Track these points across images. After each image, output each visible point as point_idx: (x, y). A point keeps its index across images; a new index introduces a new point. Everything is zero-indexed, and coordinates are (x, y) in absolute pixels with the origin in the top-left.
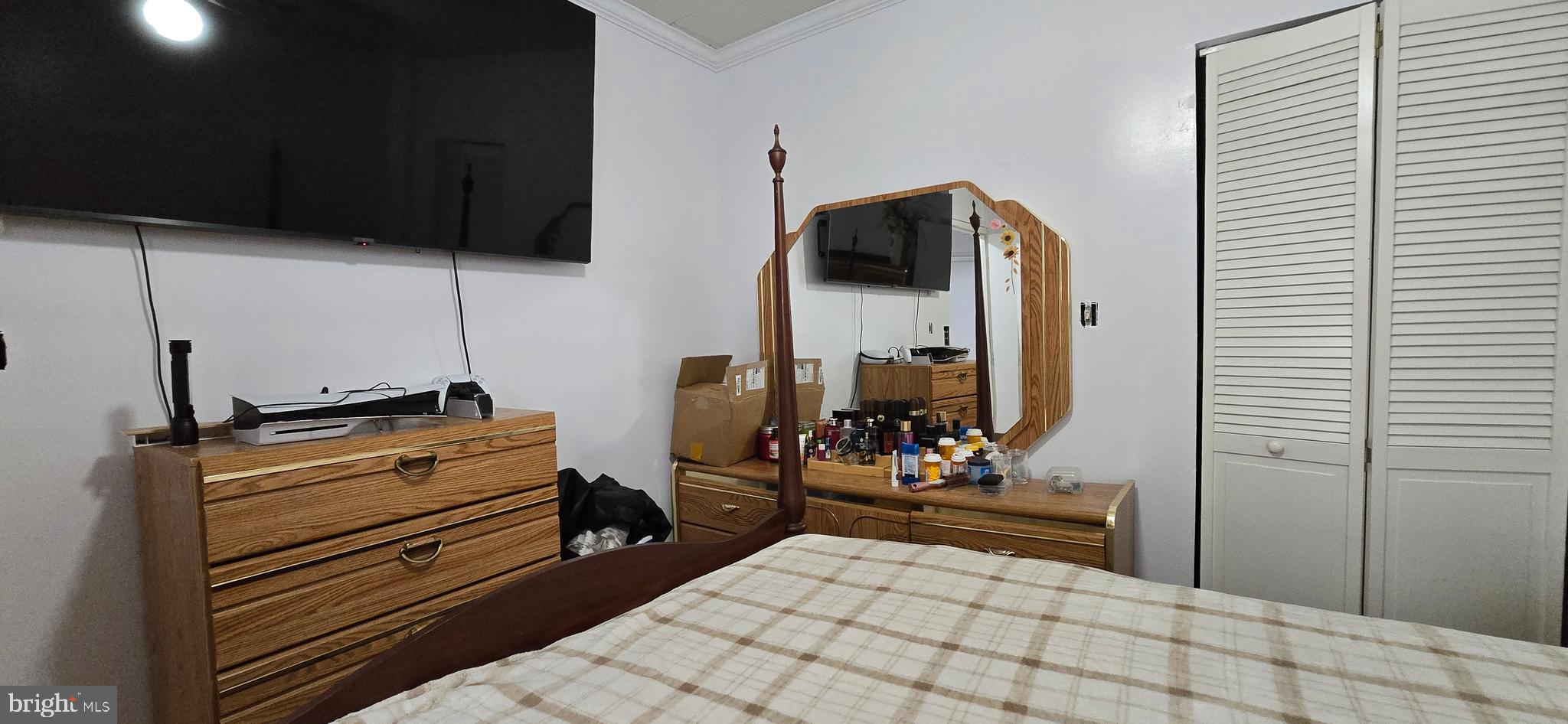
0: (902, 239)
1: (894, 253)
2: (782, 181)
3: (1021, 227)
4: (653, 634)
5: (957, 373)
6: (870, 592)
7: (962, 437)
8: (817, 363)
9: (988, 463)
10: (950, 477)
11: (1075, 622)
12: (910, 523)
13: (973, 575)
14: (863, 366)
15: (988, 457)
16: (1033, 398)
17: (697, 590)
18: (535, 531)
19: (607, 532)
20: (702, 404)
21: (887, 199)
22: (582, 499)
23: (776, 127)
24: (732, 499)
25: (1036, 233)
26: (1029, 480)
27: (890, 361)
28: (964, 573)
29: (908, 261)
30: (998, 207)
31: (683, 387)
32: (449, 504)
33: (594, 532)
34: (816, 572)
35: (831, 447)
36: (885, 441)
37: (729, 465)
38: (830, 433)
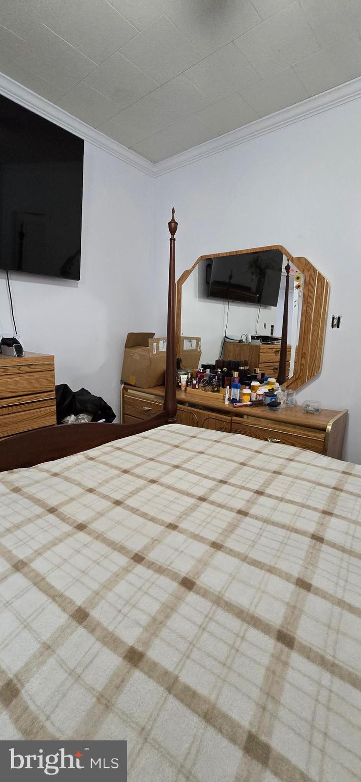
0: (257, 278)
1: (253, 286)
2: (174, 240)
3: (306, 271)
4: (84, 465)
5: (274, 350)
6: (195, 453)
7: (265, 382)
8: (198, 340)
9: (276, 396)
10: (254, 401)
11: (289, 476)
12: (231, 422)
13: (247, 449)
14: (226, 343)
15: (275, 393)
16: (301, 364)
17: (112, 446)
18: (43, 413)
19: (81, 416)
20: (137, 357)
21: (238, 254)
22: (69, 399)
23: (173, 209)
24: (148, 404)
25: (313, 276)
26: (295, 405)
27: (241, 341)
28: (243, 448)
29: (259, 290)
30: (295, 261)
31: (128, 348)
33: (75, 416)
34: (171, 442)
35: (198, 382)
36: (225, 381)
37: (149, 388)
38: (199, 376)
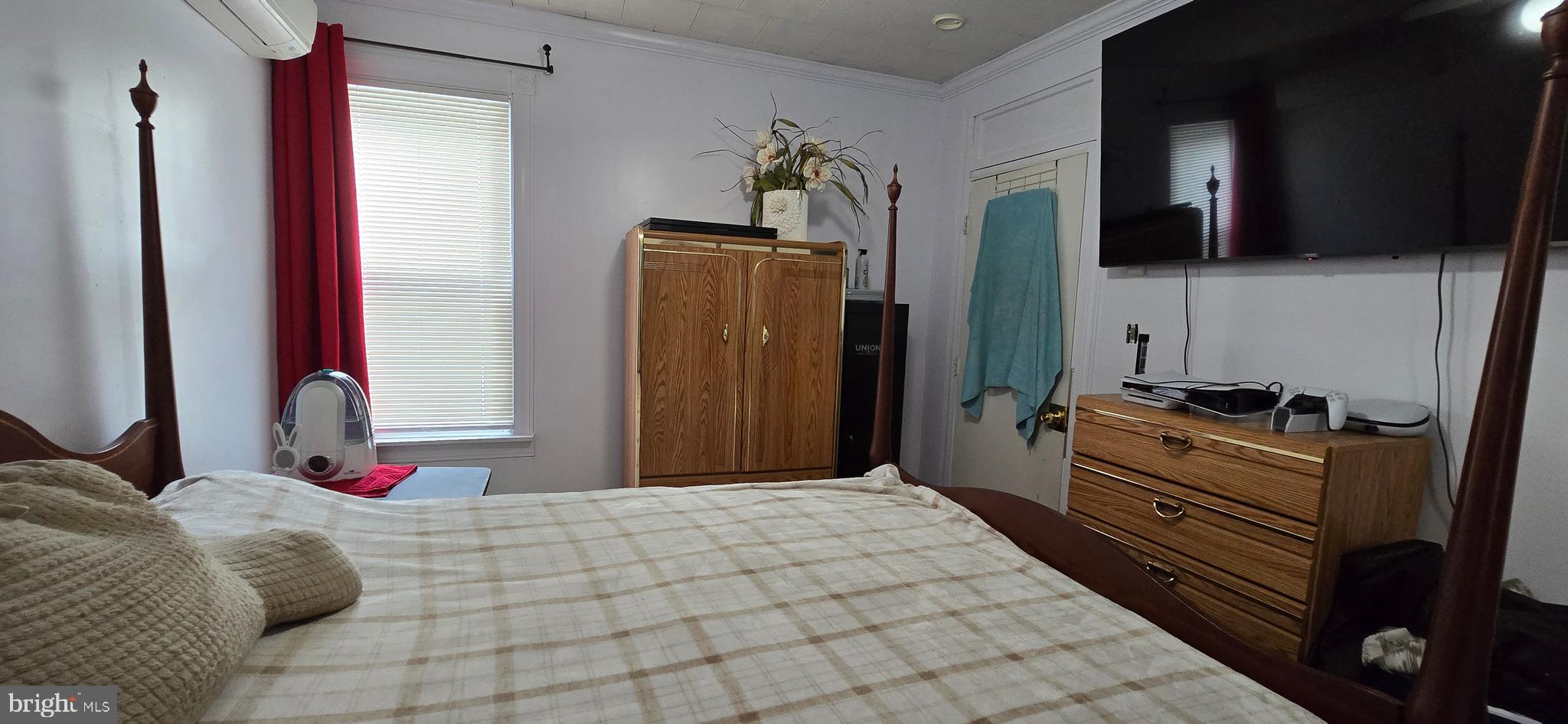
32: (1195, 485)
